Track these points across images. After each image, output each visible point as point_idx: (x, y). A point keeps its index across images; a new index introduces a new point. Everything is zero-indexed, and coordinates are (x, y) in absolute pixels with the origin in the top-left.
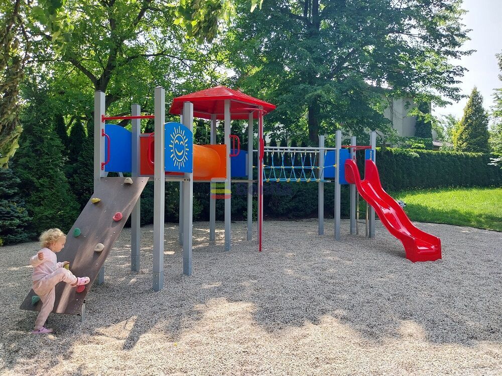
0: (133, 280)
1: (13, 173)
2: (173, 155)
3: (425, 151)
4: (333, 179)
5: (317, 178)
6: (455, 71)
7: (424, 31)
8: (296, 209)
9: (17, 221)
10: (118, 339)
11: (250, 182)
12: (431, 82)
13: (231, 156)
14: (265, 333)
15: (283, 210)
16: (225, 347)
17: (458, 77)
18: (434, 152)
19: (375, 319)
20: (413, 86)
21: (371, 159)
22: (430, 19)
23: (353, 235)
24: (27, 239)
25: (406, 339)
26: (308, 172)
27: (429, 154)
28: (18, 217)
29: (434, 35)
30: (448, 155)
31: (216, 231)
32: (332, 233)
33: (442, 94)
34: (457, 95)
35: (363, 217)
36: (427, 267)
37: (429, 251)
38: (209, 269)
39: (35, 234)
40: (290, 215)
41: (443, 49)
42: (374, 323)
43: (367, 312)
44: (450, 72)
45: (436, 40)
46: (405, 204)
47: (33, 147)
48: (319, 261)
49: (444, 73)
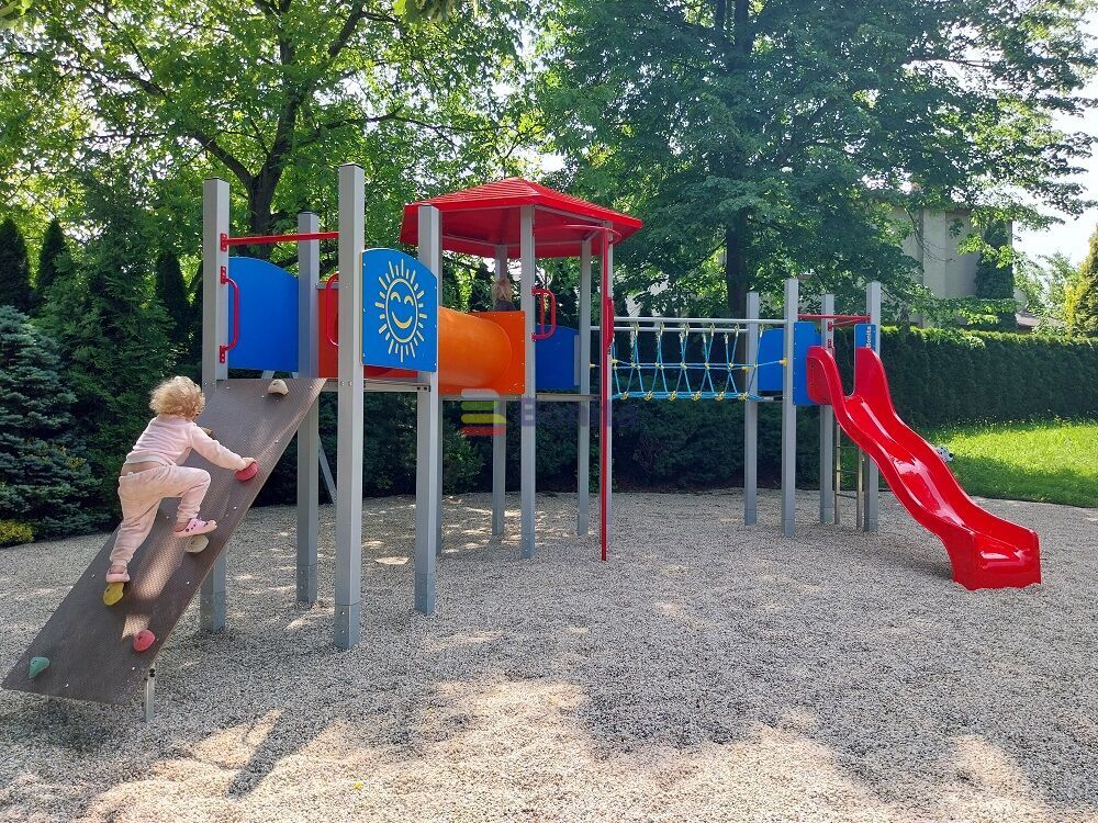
0: (296, 623)
1: (61, 381)
2: (385, 327)
3: (998, 335)
4: (778, 395)
5: (741, 390)
6: (1071, 144)
7: (996, 53)
8: (697, 466)
9: (66, 487)
10: (224, 766)
11: (584, 397)
12: (1011, 173)
13: (537, 339)
14: (587, 761)
15: (665, 467)
16: (481, 797)
17: (1077, 158)
18: (1020, 337)
19: (871, 730)
20: (970, 184)
21: (868, 346)
22: (1011, 25)
23: (825, 526)
24: (89, 528)
25: (950, 788)
26: (719, 377)
27: (1008, 343)
28: (69, 479)
29: (1019, 59)
30: (1054, 344)
31: (507, 514)
32: (776, 520)
33: (1040, 200)
34: (1075, 202)
35: (850, 484)
36: (1005, 603)
37: (1009, 563)
38: (478, 599)
39: (107, 516)
40: (682, 481)
41: (1042, 94)
42: (868, 742)
43: (851, 713)
44: (1060, 148)
45: (1024, 75)
46: (951, 455)
47: (105, 323)
48: (742, 585)
49: (1043, 149)
